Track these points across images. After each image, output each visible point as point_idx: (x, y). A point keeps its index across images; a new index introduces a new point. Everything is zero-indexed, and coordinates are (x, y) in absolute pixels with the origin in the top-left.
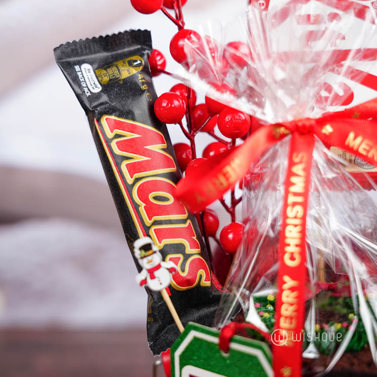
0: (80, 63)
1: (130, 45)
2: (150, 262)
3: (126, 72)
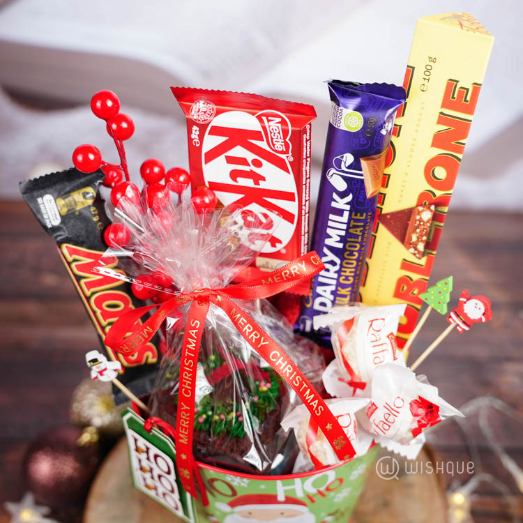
3: (80, 203)
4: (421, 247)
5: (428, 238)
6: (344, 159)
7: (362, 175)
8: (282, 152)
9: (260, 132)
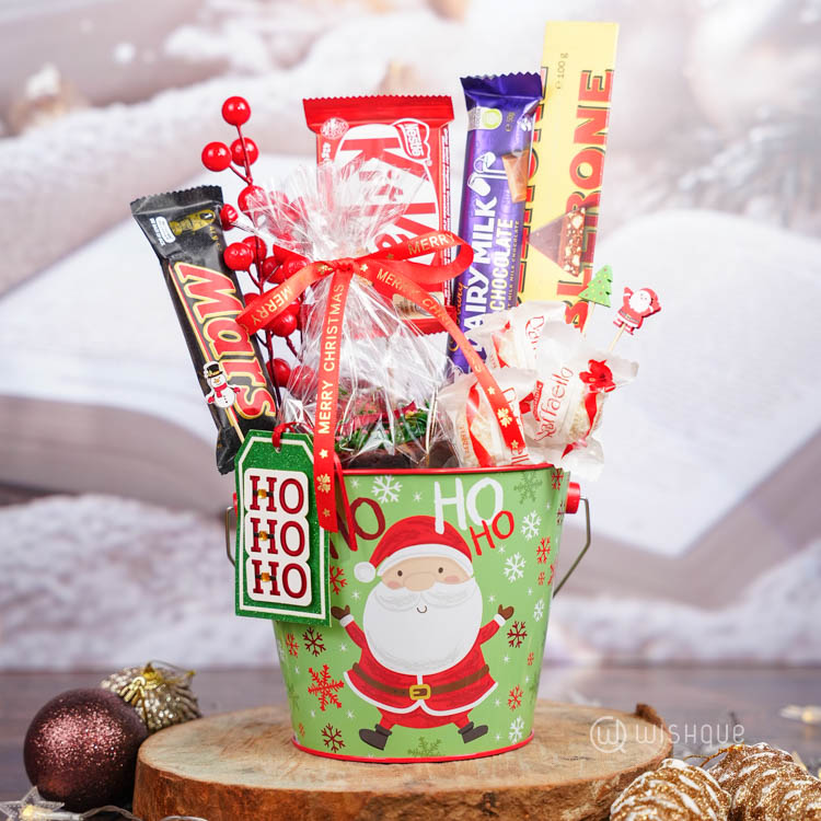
0: (155, 216)
1: (202, 200)
2: (216, 381)
3: (198, 224)
4: (576, 260)
5: (582, 248)
6: (485, 160)
7: (504, 175)
8: (420, 157)
9: (397, 139)
